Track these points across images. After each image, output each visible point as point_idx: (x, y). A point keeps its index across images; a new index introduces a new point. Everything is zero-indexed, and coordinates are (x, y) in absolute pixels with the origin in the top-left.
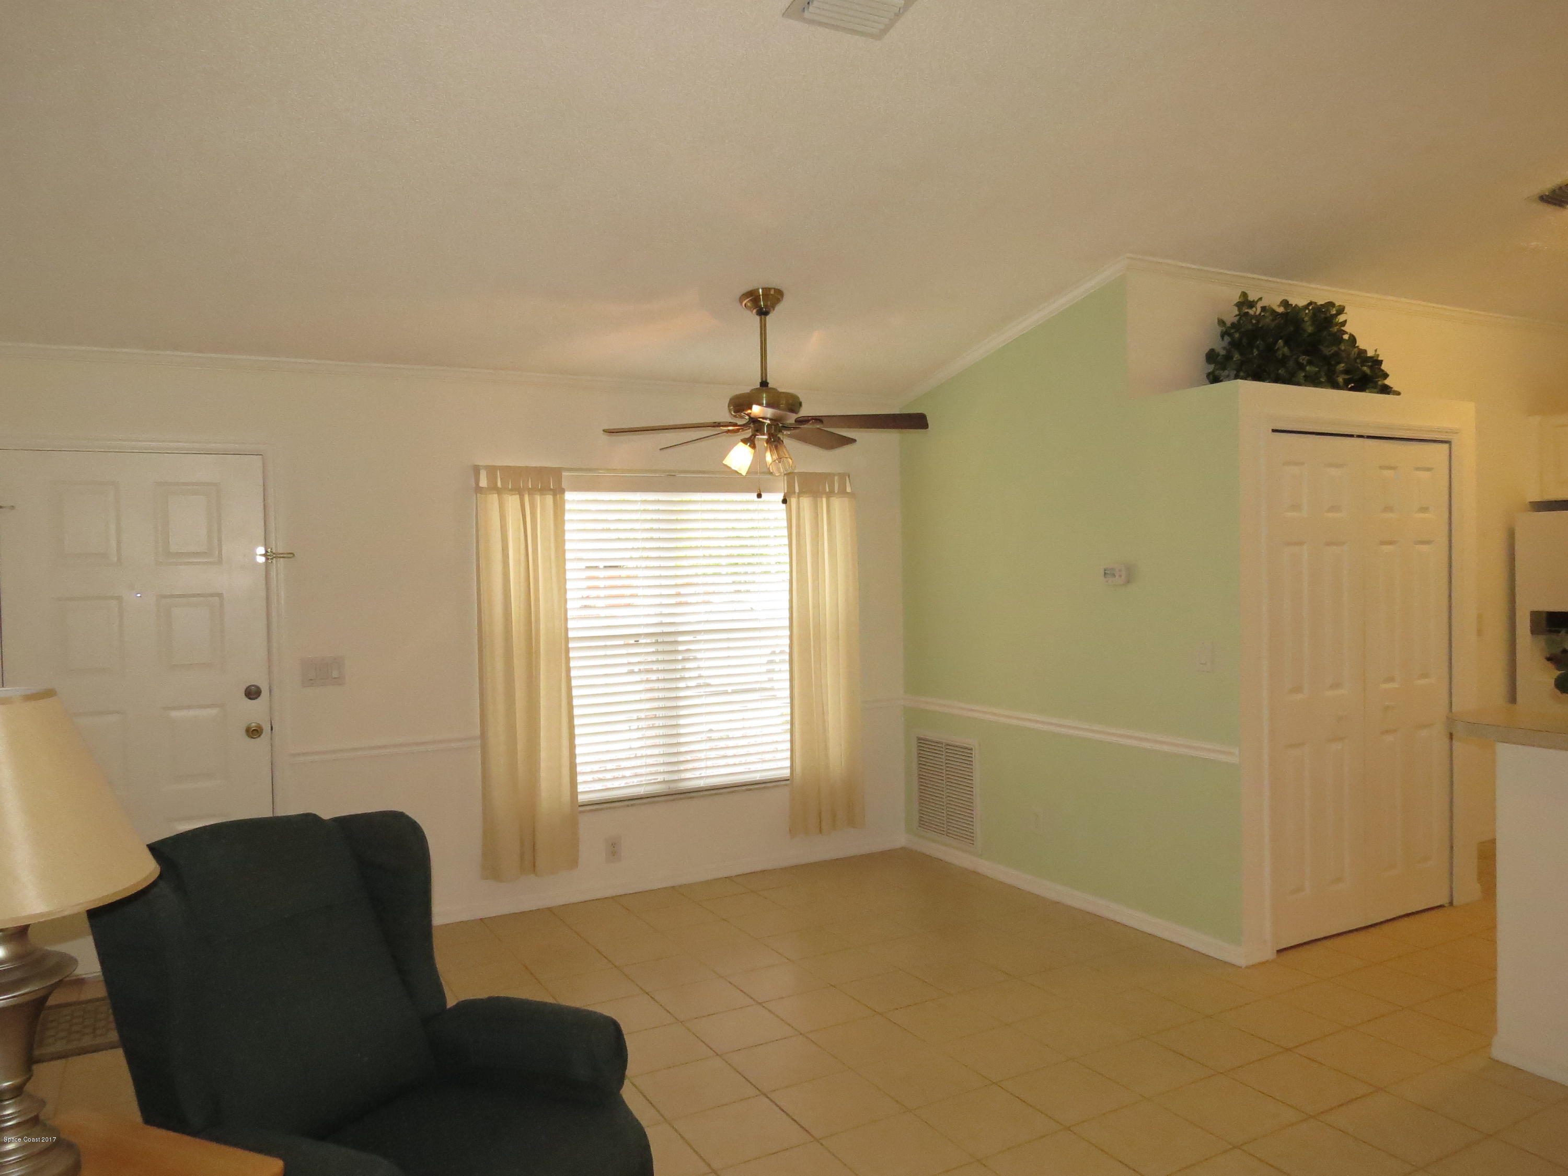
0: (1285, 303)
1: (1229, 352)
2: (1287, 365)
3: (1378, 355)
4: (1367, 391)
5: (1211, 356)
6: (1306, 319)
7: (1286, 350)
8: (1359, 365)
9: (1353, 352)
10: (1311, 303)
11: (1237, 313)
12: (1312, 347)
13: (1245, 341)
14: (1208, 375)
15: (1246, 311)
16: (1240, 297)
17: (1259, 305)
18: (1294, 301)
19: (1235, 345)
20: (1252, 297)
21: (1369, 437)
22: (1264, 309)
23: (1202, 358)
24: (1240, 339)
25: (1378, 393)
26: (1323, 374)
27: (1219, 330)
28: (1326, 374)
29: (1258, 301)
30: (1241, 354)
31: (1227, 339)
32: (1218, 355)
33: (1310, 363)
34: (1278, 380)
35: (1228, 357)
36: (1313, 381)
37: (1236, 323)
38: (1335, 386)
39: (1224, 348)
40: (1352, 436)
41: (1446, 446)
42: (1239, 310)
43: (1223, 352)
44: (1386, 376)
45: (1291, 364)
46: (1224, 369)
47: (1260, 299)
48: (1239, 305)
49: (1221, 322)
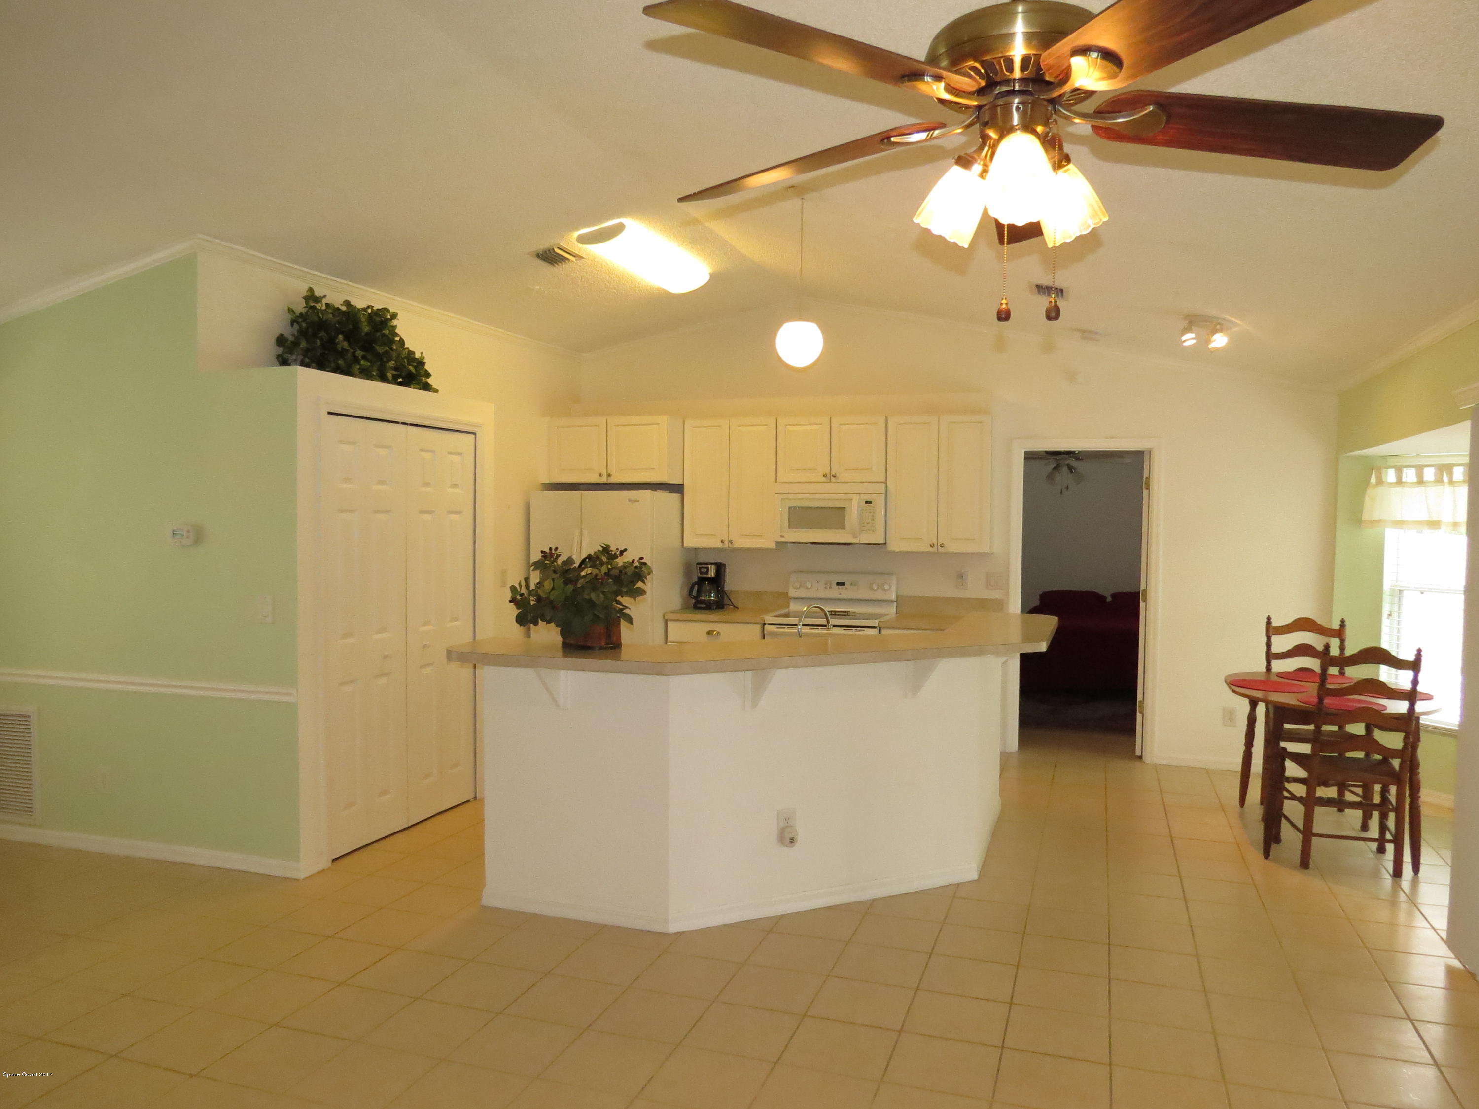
0: (347, 303)
1: (296, 338)
2: (346, 357)
3: (424, 357)
4: (412, 386)
5: (281, 340)
6: (363, 320)
7: (345, 345)
8: (406, 365)
9: (404, 353)
10: (368, 307)
11: (305, 305)
12: (368, 345)
13: (310, 330)
14: (278, 357)
15: (312, 304)
16: (307, 292)
17: (324, 301)
18: (353, 302)
19: (302, 333)
20: (318, 293)
21: (412, 425)
22: (327, 305)
23: (274, 341)
24: (307, 328)
25: (420, 389)
26: (375, 368)
27: (289, 317)
28: (378, 369)
29: (322, 298)
30: (307, 342)
31: (296, 326)
32: (287, 340)
33: (364, 358)
34: (337, 370)
35: (296, 344)
36: (366, 374)
37: (304, 313)
38: (383, 378)
39: (293, 335)
40: (397, 423)
41: (472, 436)
42: (307, 302)
43: (291, 338)
44: (428, 375)
45: (349, 356)
46: (291, 354)
47: (325, 296)
48: (306, 299)
49: (291, 311)
